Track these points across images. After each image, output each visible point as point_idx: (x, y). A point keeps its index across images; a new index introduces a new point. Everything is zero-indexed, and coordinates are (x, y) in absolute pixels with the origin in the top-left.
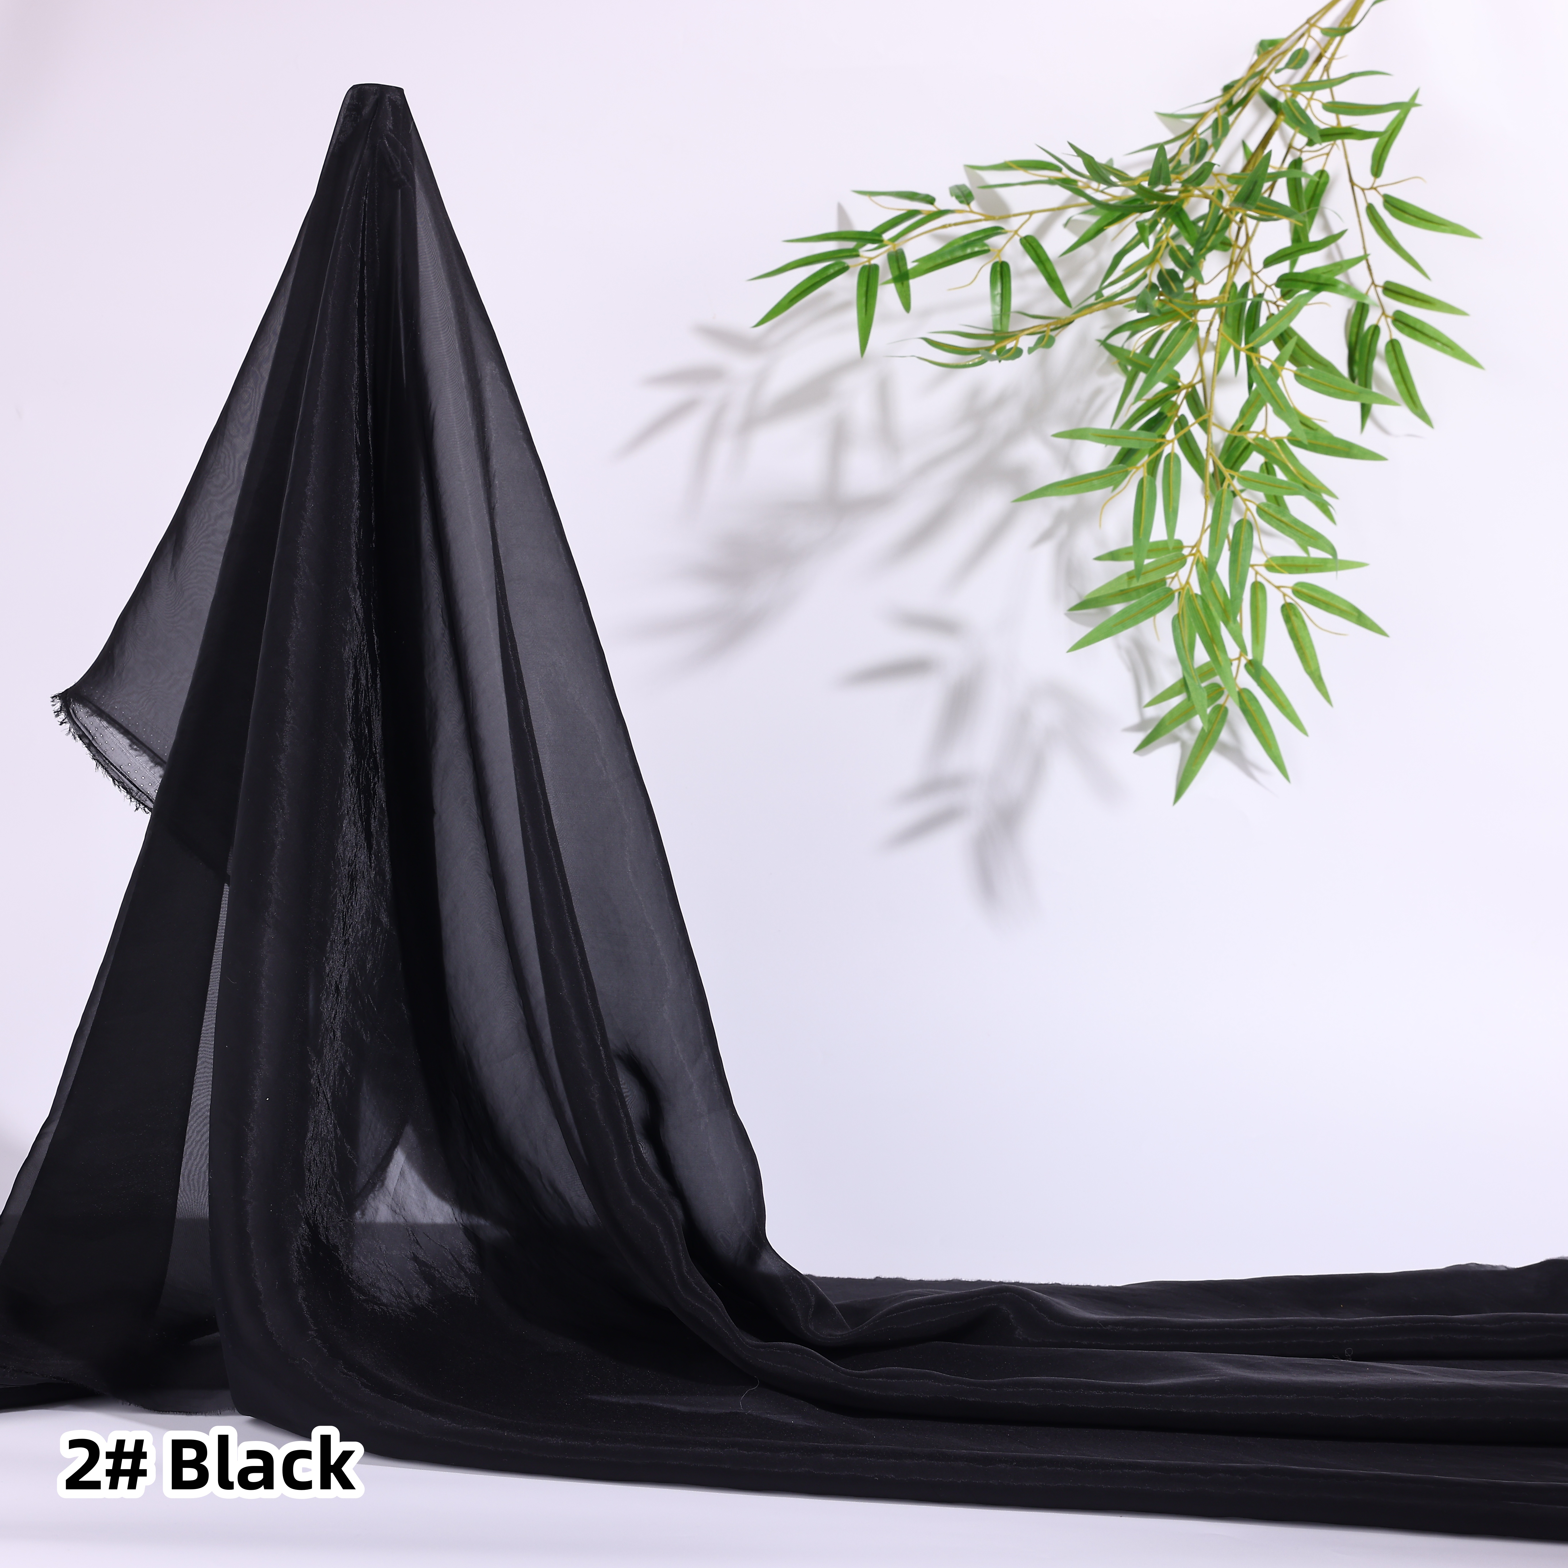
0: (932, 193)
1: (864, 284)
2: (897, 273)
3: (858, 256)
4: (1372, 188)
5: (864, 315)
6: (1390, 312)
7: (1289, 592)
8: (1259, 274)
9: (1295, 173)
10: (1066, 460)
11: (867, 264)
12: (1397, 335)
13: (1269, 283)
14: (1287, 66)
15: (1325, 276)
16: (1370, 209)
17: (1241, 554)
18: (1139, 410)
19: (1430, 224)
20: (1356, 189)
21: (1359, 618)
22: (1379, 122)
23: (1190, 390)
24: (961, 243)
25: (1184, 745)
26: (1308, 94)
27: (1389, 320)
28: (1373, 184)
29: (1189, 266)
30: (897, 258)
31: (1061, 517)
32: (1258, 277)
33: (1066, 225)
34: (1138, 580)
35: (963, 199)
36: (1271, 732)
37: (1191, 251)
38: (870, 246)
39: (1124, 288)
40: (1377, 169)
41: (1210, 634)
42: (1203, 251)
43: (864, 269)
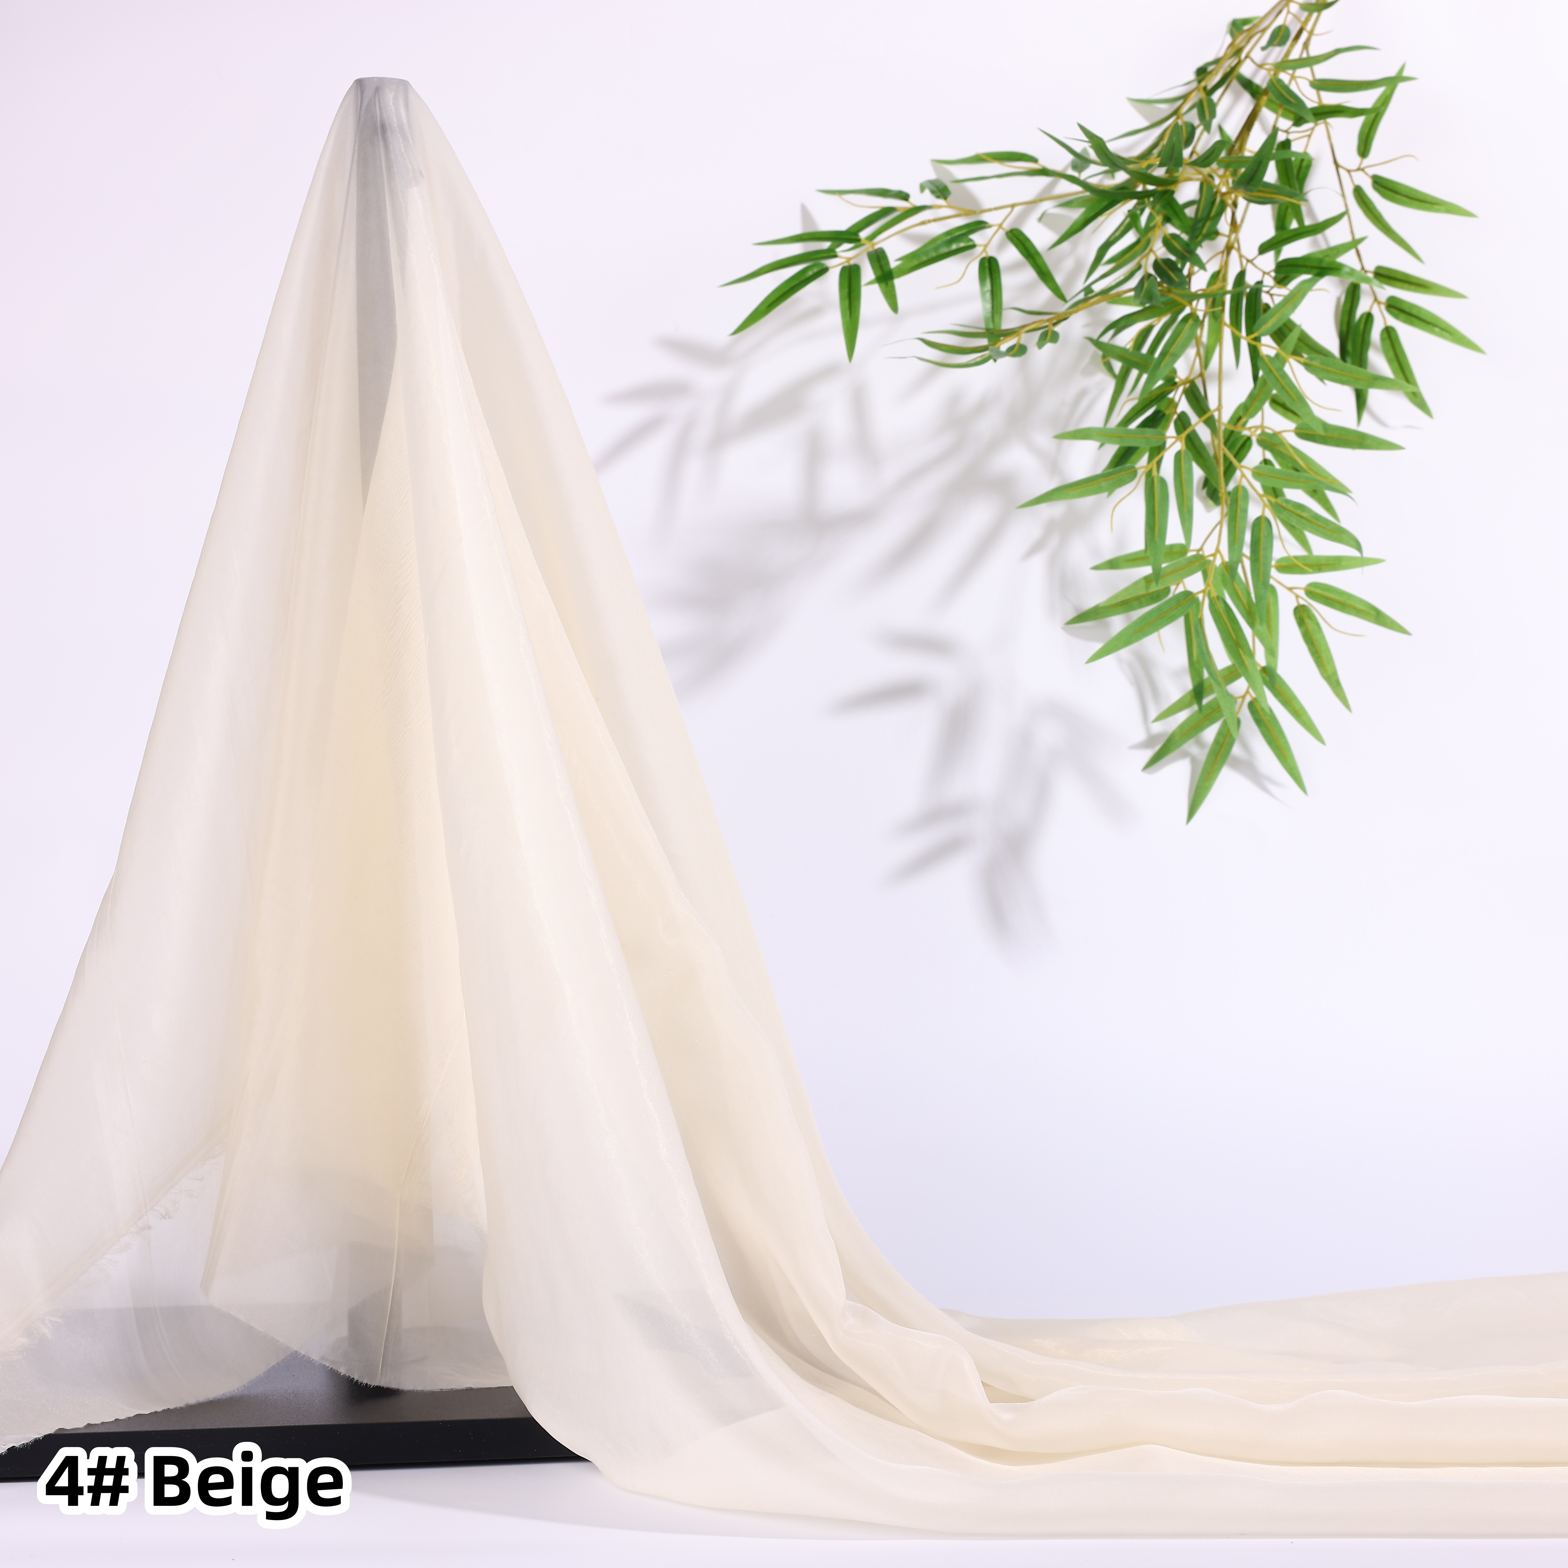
0: (905, 189)
1: (846, 285)
2: (880, 273)
3: (835, 256)
4: (1359, 169)
5: (848, 318)
6: (1383, 298)
7: (1302, 593)
8: (1254, 262)
9: (1284, 155)
10: (1053, 465)
11: (846, 264)
12: (1392, 322)
13: (1267, 270)
14: (1271, 43)
15: (1327, 259)
16: (1358, 192)
17: (1262, 553)
18: (1133, 409)
19: (1423, 205)
20: (1341, 170)
21: (1378, 617)
22: (1365, 99)
23: (1188, 385)
24: (945, 239)
25: (1194, 761)
26: (1290, 72)
27: (1383, 307)
28: (1361, 164)
29: (1186, 254)
30: (878, 258)
31: (1051, 527)
32: (1254, 264)
33: (1040, 219)
34: (1157, 583)
35: (938, 194)
36: (1286, 742)
37: (1185, 238)
38: (847, 246)
39: (1118, 280)
40: (1364, 148)
41: (1234, 637)
42: (1200, 238)
43: (843, 270)
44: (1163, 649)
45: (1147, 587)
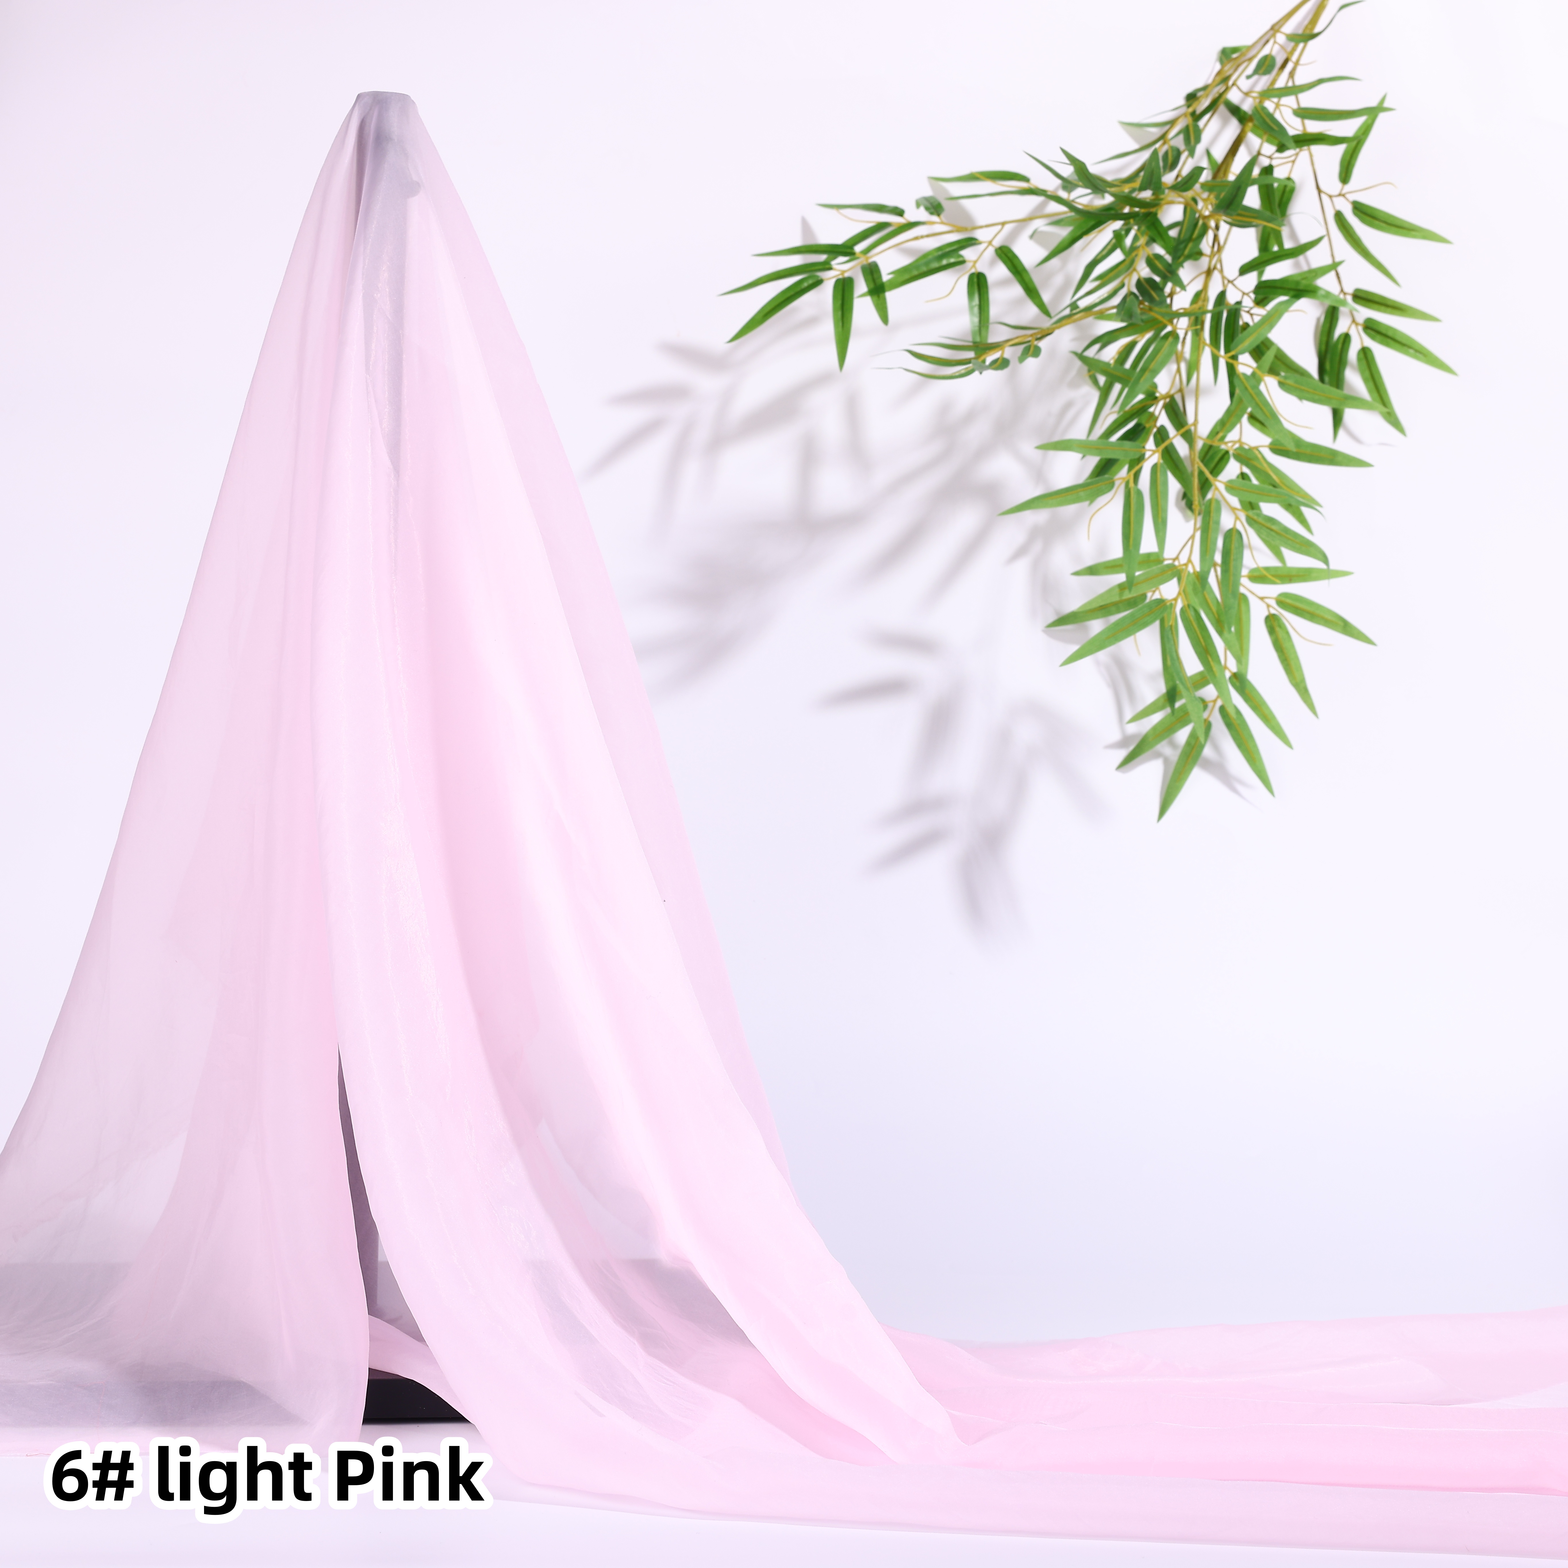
0: (901, 205)
1: (840, 297)
2: (872, 286)
3: (830, 269)
4: (1340, 195)
5: (840, 329)
6: (1360, 319)
7: (1273, 603)
8: (1235, 282)
9: (1266, 180)
10: (1039, 475)
11: (841, 277)
12: (1369, 342)
13: (1246, 291)
14: (1256, 71)
15: (1304, 282)
16: (1339, 217)
17: (1232, 564)
18: (1115, 422)
19: (1401, 230)
21: (1345, 627)
22: (1347, 128)
23: (1168, 400)
24: (936, 254)
25: (1166, 761)
26: (1275, 100)
27: (1360, 328)
28: (1342, 189)
29: (1168, 274)
30: (872, 271)
31: (1035, 533)
32: (1234, 285)
33: (1032, 237)
34: (1130, 590)
35: (932, 210)
36: (1255, 746)
37: (1168, 258)
38: (842, 259)
39: (1102, 298)
40: (1345, 175)
41: (1203, 644)
42: (1182, 259)
43: (838, 282)
44: (1139, 653)
45: (1121, 594)
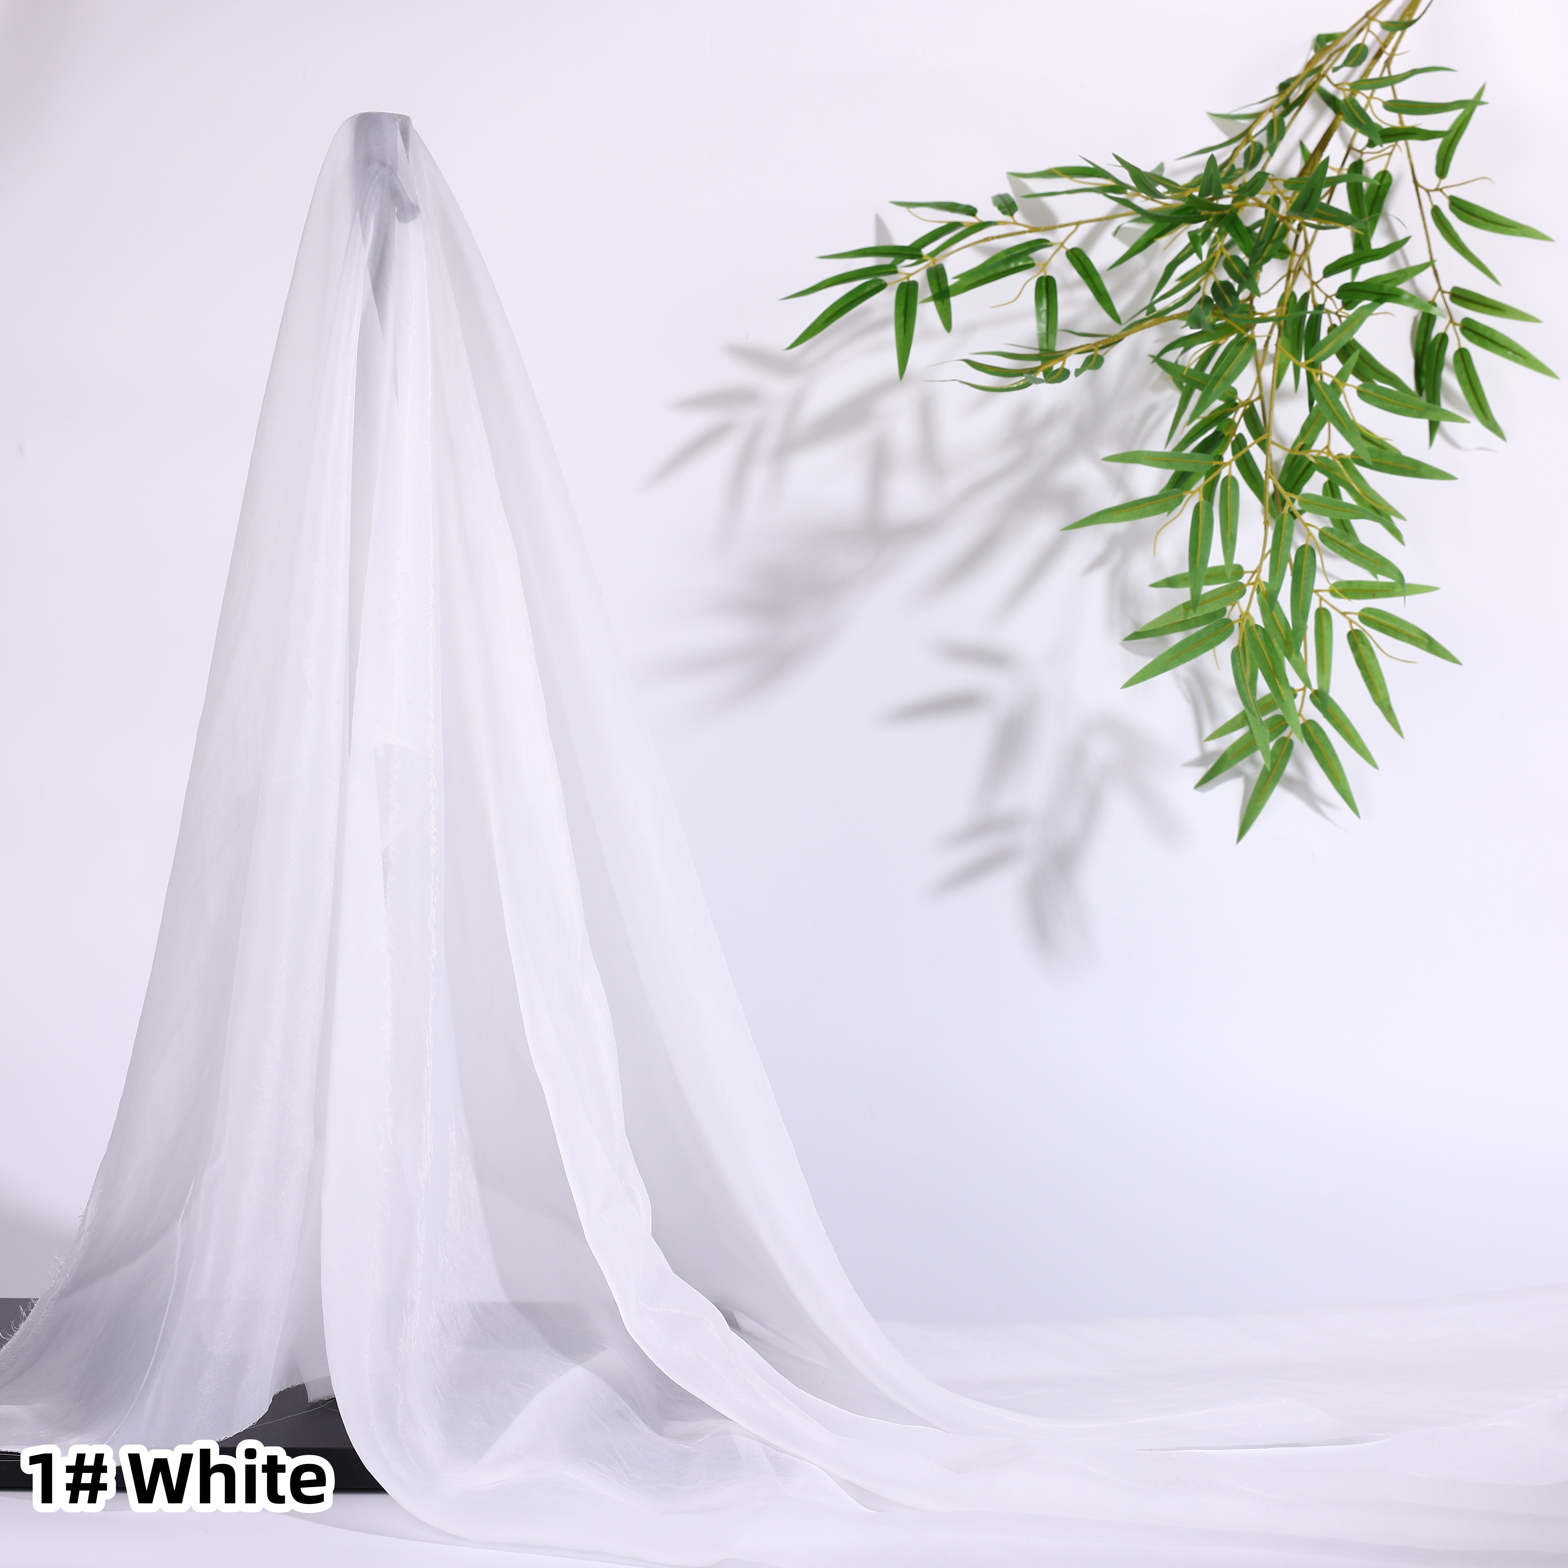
0: (973, 204)
1: (903, 302)
2: (937, 290)
3: (896, 272)
4: (1437, 189)
5: (902, 336)
6: (1458, 319)
7: (1355, 618)
8: (1319, 284)
9: (1356, 177)
10: (1120, 484)
11: (906, 280)
12: (1466, 344)
13: (1330, 294)
14: (1345, 63)
15: (1387, 285)
16: (1436, 212)
17: (1303, 582)
18: (1194, 428)
19: (1499, 227)
21: (1430, 645)
22: (1443, 122)
23: (1248, 407)
24: (1005, 257)
25: (1247, 780)
26: (1368, 93)
27: (1458, 328)
28: (1439, 185)
29: (1244, 278)
30: (937, 275)
31: (1114, 542)
32: (1318, 287)
33: (1115, 234)
34: (1195, 611)
35: (1006, 210)
36: (1339, 765)
37: (1246, 261)
38: (908, 262)
39: (1177, 302)
40: (1442, 170)
41: (1271, 667)
42: (1260, 261)
43: (902, 286)
44: (1219, 669)
45: (1186, 614)
